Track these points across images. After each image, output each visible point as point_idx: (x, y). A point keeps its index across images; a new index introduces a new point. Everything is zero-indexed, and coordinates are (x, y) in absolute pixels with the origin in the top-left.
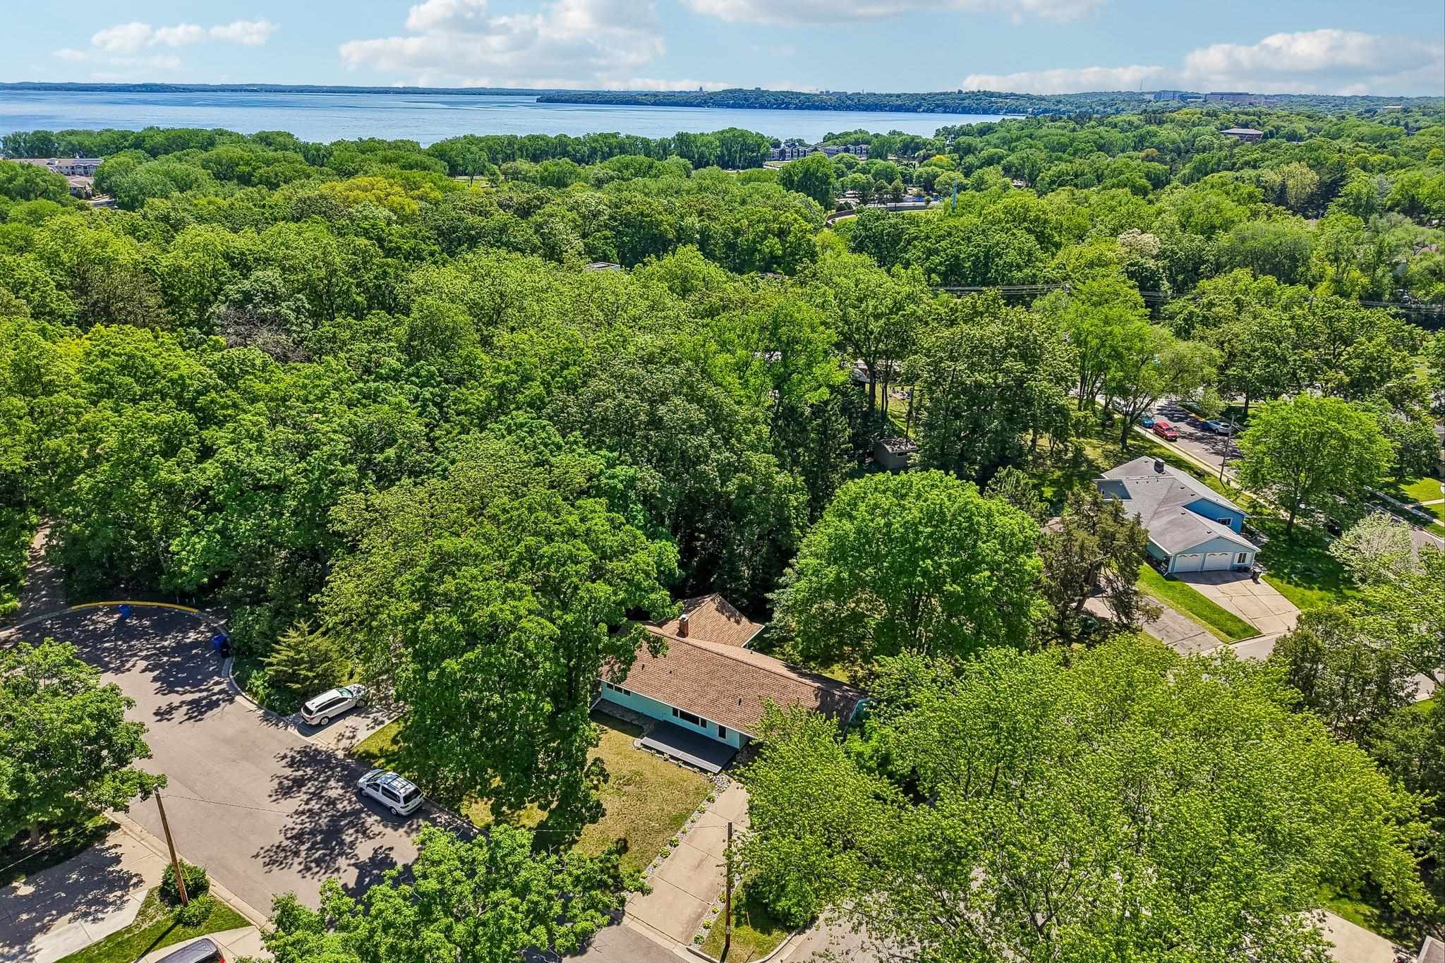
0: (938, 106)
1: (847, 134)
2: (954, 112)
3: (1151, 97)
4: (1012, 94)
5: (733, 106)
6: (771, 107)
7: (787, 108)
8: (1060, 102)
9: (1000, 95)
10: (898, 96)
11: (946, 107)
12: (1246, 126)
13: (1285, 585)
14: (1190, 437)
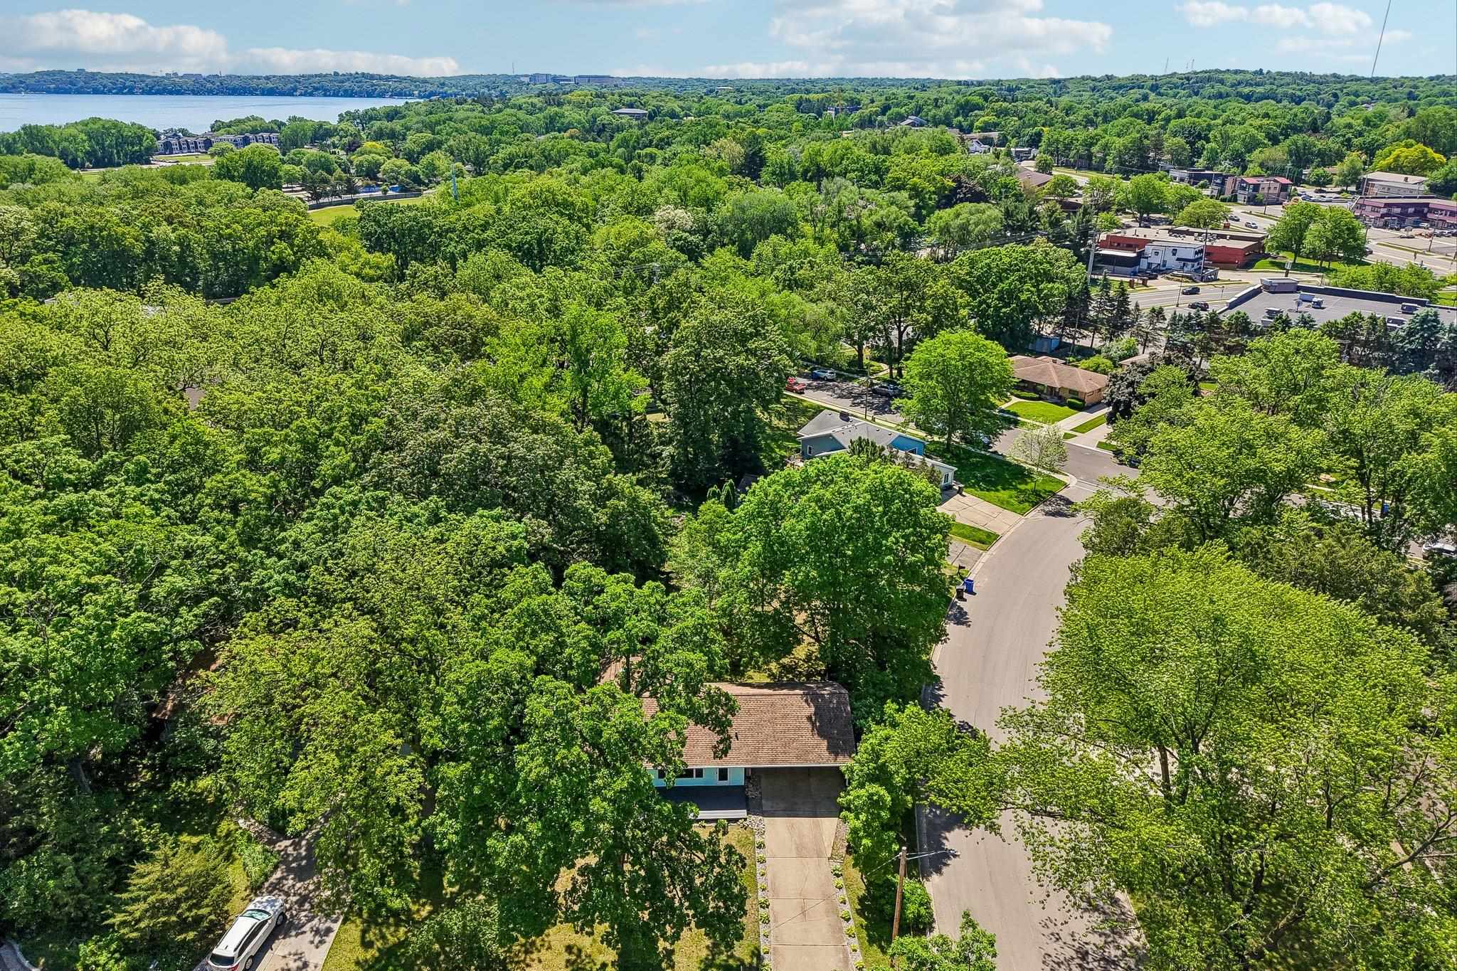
0: (316, 89)
1: (239, 121)
2: (336, 95)
3: (526, 80)
4: (393, 77)
5: (58, 91)
6: (110, 92)
7: (131, 92)
8: (443, 84)
9: (380, 78)
10: (267, 78)
11: (326, 90)
12: (631, 106)
13: (980, 492)
14: (809, 387)
